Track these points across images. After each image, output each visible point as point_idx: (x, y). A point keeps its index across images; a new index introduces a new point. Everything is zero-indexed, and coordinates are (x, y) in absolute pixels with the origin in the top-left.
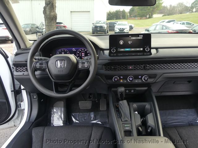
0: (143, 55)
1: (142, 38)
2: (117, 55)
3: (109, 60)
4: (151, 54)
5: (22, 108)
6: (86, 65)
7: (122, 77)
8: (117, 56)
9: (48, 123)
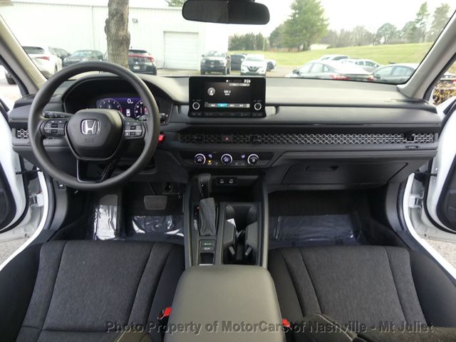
0: (251, 117)
1: (249, 85)
2: (203, 114)
3: (187, 123)
4: (265, 115)
5: (40, 204)
6: (138, 131)
7: (210, 156)
8: (203, 116)
9: (88, 234)
